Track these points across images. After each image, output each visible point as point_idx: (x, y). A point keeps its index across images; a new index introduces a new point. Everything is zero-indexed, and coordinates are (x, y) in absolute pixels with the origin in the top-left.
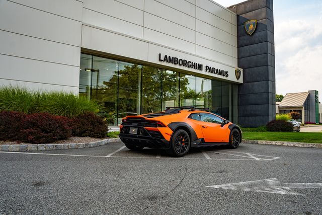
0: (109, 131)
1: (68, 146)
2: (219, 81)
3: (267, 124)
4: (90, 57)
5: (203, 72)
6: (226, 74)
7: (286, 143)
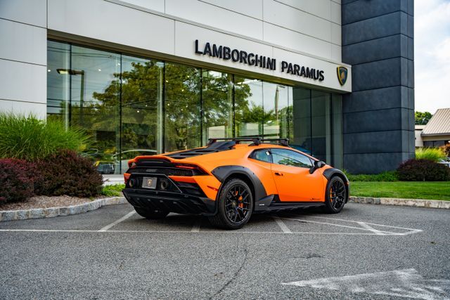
0: (104, 185)
1: (27, 215)
2: (307, 89)
3: (398, 166)
4: (67, 47)
5: (277, 73)
6: (319, 75)
7: (434, 203)
